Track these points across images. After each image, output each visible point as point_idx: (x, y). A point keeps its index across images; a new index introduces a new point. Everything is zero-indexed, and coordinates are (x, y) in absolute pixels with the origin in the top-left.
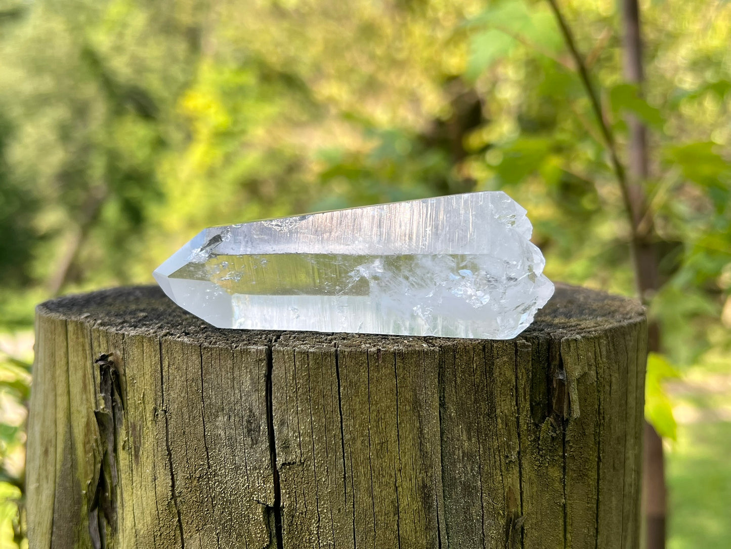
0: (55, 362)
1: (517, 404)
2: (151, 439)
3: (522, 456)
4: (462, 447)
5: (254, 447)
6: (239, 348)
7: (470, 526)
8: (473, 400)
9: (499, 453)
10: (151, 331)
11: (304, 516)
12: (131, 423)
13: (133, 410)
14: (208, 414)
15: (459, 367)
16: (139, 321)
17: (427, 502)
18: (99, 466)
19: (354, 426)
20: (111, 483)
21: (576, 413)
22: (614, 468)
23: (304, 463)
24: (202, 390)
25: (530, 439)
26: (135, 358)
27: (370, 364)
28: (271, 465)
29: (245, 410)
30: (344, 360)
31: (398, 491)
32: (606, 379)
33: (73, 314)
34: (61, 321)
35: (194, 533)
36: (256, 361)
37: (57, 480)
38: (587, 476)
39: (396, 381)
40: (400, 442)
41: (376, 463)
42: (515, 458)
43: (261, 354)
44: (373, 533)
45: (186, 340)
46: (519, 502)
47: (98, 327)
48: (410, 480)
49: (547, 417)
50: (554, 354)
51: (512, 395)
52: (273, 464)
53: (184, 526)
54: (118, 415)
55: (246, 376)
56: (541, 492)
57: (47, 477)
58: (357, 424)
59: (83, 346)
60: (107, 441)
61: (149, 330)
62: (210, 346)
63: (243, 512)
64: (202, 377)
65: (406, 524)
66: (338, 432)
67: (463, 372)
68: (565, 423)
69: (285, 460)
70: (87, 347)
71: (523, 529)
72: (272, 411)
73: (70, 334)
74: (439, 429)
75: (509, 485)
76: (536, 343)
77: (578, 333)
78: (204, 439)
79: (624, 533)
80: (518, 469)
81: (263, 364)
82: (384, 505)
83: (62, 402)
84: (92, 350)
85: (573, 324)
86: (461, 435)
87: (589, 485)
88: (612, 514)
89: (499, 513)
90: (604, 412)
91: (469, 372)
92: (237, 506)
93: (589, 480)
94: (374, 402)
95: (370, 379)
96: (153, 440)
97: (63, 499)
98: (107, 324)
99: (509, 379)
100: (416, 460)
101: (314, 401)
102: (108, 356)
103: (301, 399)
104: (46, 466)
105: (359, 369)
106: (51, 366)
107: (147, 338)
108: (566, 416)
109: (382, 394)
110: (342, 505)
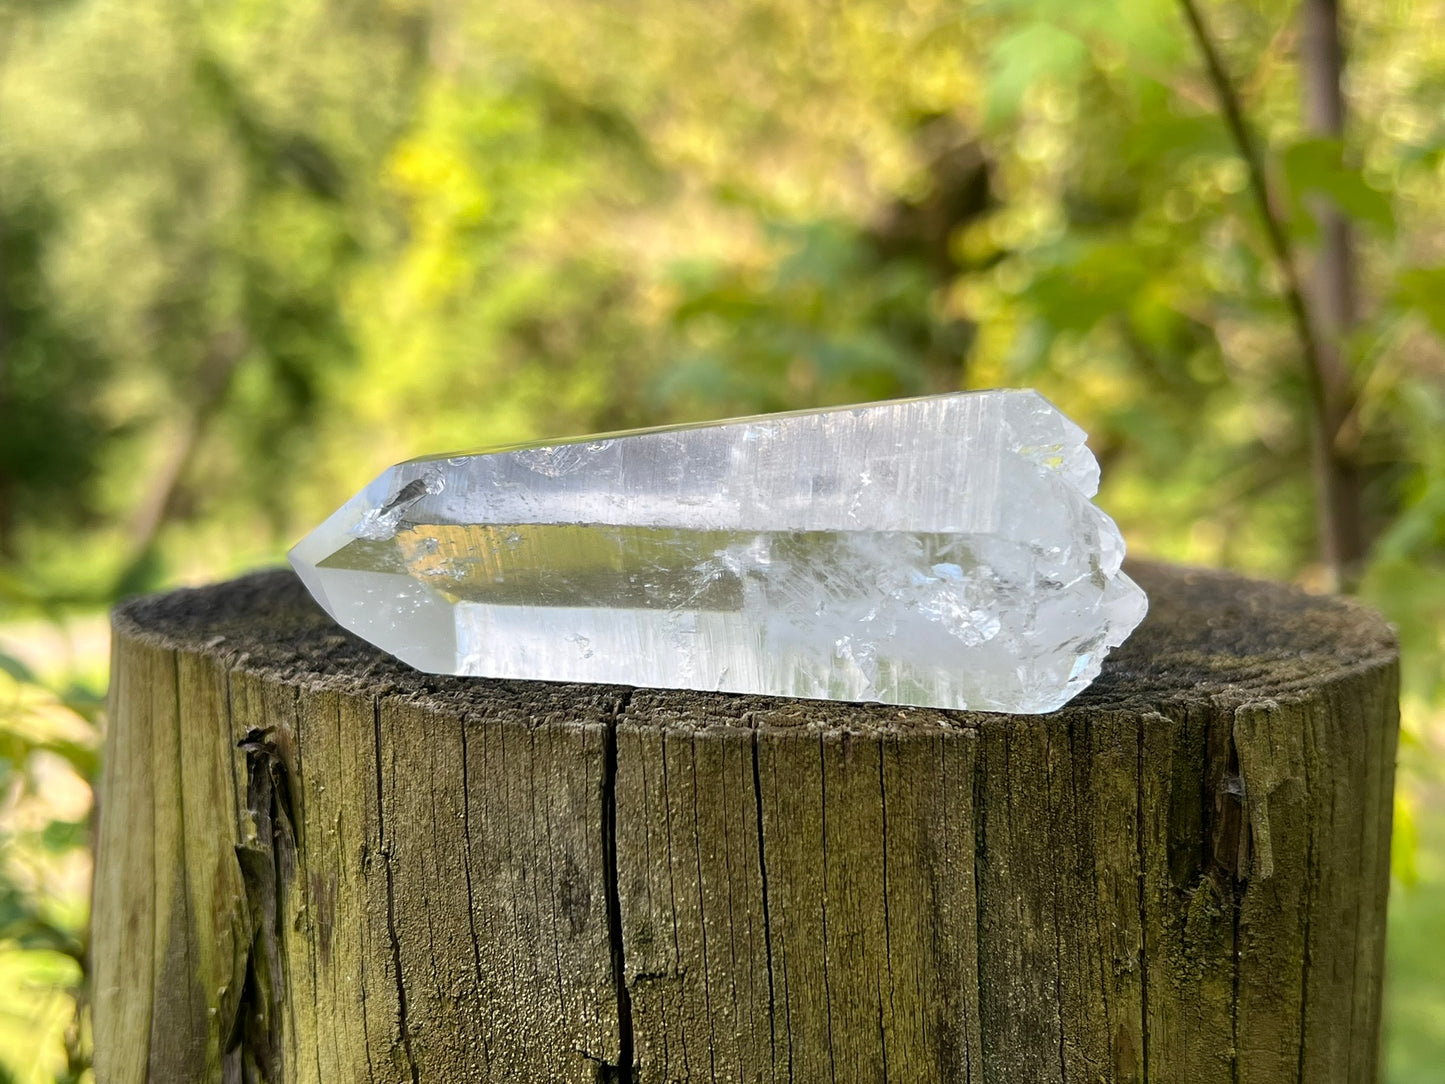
0: (151, 736)
1: (1140, 850)
2: (355, 913)
3: (1149, 960)
4: (1022, 941)
5: (577, 937)
6: (544, 727)
8: (1045, 840)
9: (1100, 953)
10: (356, 681)
12: (313, 875)
13: (317, 849)
14: (481, 864)
15: (1018, 771)
16: (330, 656)
17: (947, 1062)
18: (244, 957)
19: (793, 898)
20: (271, 996)
21: (1267, 868)
22: (1336, 978)
23: (683, 975)
24: (466, 814)
25: (1165, 924)
26: (322, 740)
27: (826, 763)
28: (614, 977)
29: (557, 859)
30: (771, 756)
31: (885, 1038)
32: (1324, 790)
33: (190, 636)
34: (166, 651)
36: (582, 754)
37: (157, 983)
39: (884, 803)
40: (891, 934)
41: (840, 977)
42: (1134, 964)
43: (592, 741)
45: (431, 704)
46: (1140, 1057)
47: (242, 668)
48: (912, 1014)
49: (1200, 873)
50: (1217, 740)
51: (1131, 831)
52: (616, 974)
54: (285, 856)
55: (561, 786)
56: (1186, 1033)
57: (135, 975)
58: (799, 893)
59: (212, 706)
60: (261, 908)
61: (351, 680)
62: (483, 720)
63: (552, 1075)
64: (465, 785)
66: (757, 910)
67: (1026, 782)
68: (1241, 887)
69: (644, 968)
70: (220, 710)
72: (616, 862)
73: (184, 680)
74: (974, 906)
75: (1121, 1021)
76: (1181, 716)
77: (1269, 694)
78: (468, 918)
80: (1139, 988)
81: (595, 762)
82: (854, 1066)
83: (166, 820)
84: (230, 717)
85: (1254, 670)
86: (1019, 915)
87: (1285, 1017)
88: (1327, 1072)
89: (1098, 1081)
90: (1319, 861)
91: (1038, 780)
92: (540, 1061)
93: (1286, 1006)
94: (835, 848)
95: (827, 796)
96: (359, 914)
97: (168, 1022)
98: (262, 661)
99: (1124, 795)
100: (924, 971)
101: (707, 844)
102: (263, 733)
103: (678, 839)
104: (133, 951)
105: (804, 775)
106: (143, 745)
107: (347, 698)
108: (1241, 873)
109: (853, 830)
110: (766, 1065)
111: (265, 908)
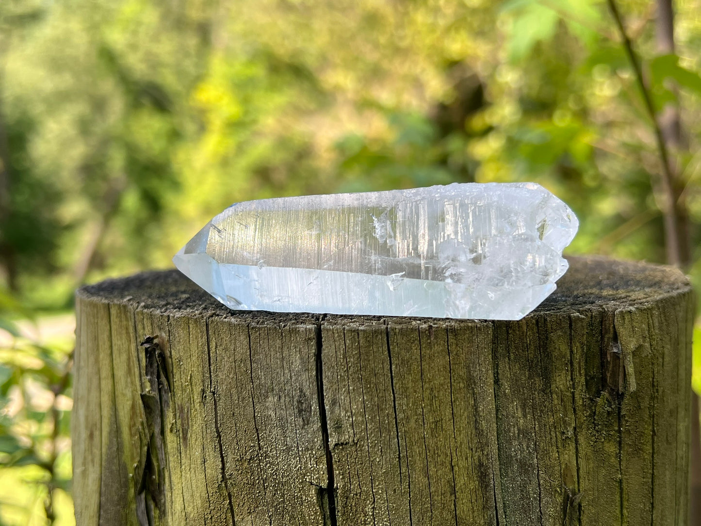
0: (98, 346)
1: (572, 379)
2: (199, 422)
3: (579, 432)
4: (517, 424)
5: (306, 427)
6: (287, 328)
7: (527, 504)
8: (527, 375)
9: (555, 429)
10: (197, 312)
11: (358, 497)
12: (178, 405)
13: (180, 392)
14: (258, 395)
15: (512, 343)
16: (183, 302)
17: (484, 482)
18: (146, 448)
19: (408, 405)
20: (159, 466)
21: (633, 387)
22: (667, 441)
23: (357, 443)
24: (251, 371)
25: (585, 415)
26: (181, 340)
27: (422, 341)
28: (324, 446)
29: (295, 390)
30: (395, 337)
31: (454, 471)
32: (659, 351)
33: (115, 297)
34: (104, 304)
35: (246, 515)
36: (305, 340)
37: (103, 464)
38: (642, 450)
39: (449, 359)
40: (455, 421)
41: (431, 442)
42: (571, 434)
43: (310, 333)
44: (429, 514)
45: (233, 320)
46: (576, 479)
47: (142, 309)
48: (466, 459)
49: (601, 391)
50: (607, 327)
51: (567, 370)
52: (325, 444)
53: (235, 509)
54: (164, 397)
55: (296, 356)
56: (597, 467)
57: (93, 461)
58: (411, 402)
59: (127, 329)
60: (153, 423)
61: (194, 312)
62: (258, 326)
63: (296, 494)
64: (250, 357)
65: (463, 504)
66: (391, 411)
67: (517, 348)
68: (620, 397)
69: (338, 440)
70: (131, 330)
71: (580, 506)
72: (323, 390)
73: (113, 318)
74: (494, 406)
75: (566, 462)
76: (589, 316)
77: (630, 305)
78: (253, 420)
79: (677, 507)
80: (574, 445)
81: (312, 343)
82: (440, 484)
83: (106, 385)
84: (136, 333)
85: (623, 295)
86: (516, 411)
87: (644, 460)
88: (666, 488)
89: (556, 490)
90: (657, 384)
91: (523, 347)
92: (290, 488)
93: (644, 454)
94: (427, 380)
95: (422, 356)
96: (201, 422)
97: (110, 482)
98: (151, 306)
99: (564, 353)
100: (471, 438)
101: (366, 380)
102: (153, 339)
103: (353, 379)
104: (92, 449)
105: (411, 346)
106: (94, 350)
107: (193, 320)
108: (621, 389)
109: (435, 371)
110: (398, 485)
111: (155, 424)
